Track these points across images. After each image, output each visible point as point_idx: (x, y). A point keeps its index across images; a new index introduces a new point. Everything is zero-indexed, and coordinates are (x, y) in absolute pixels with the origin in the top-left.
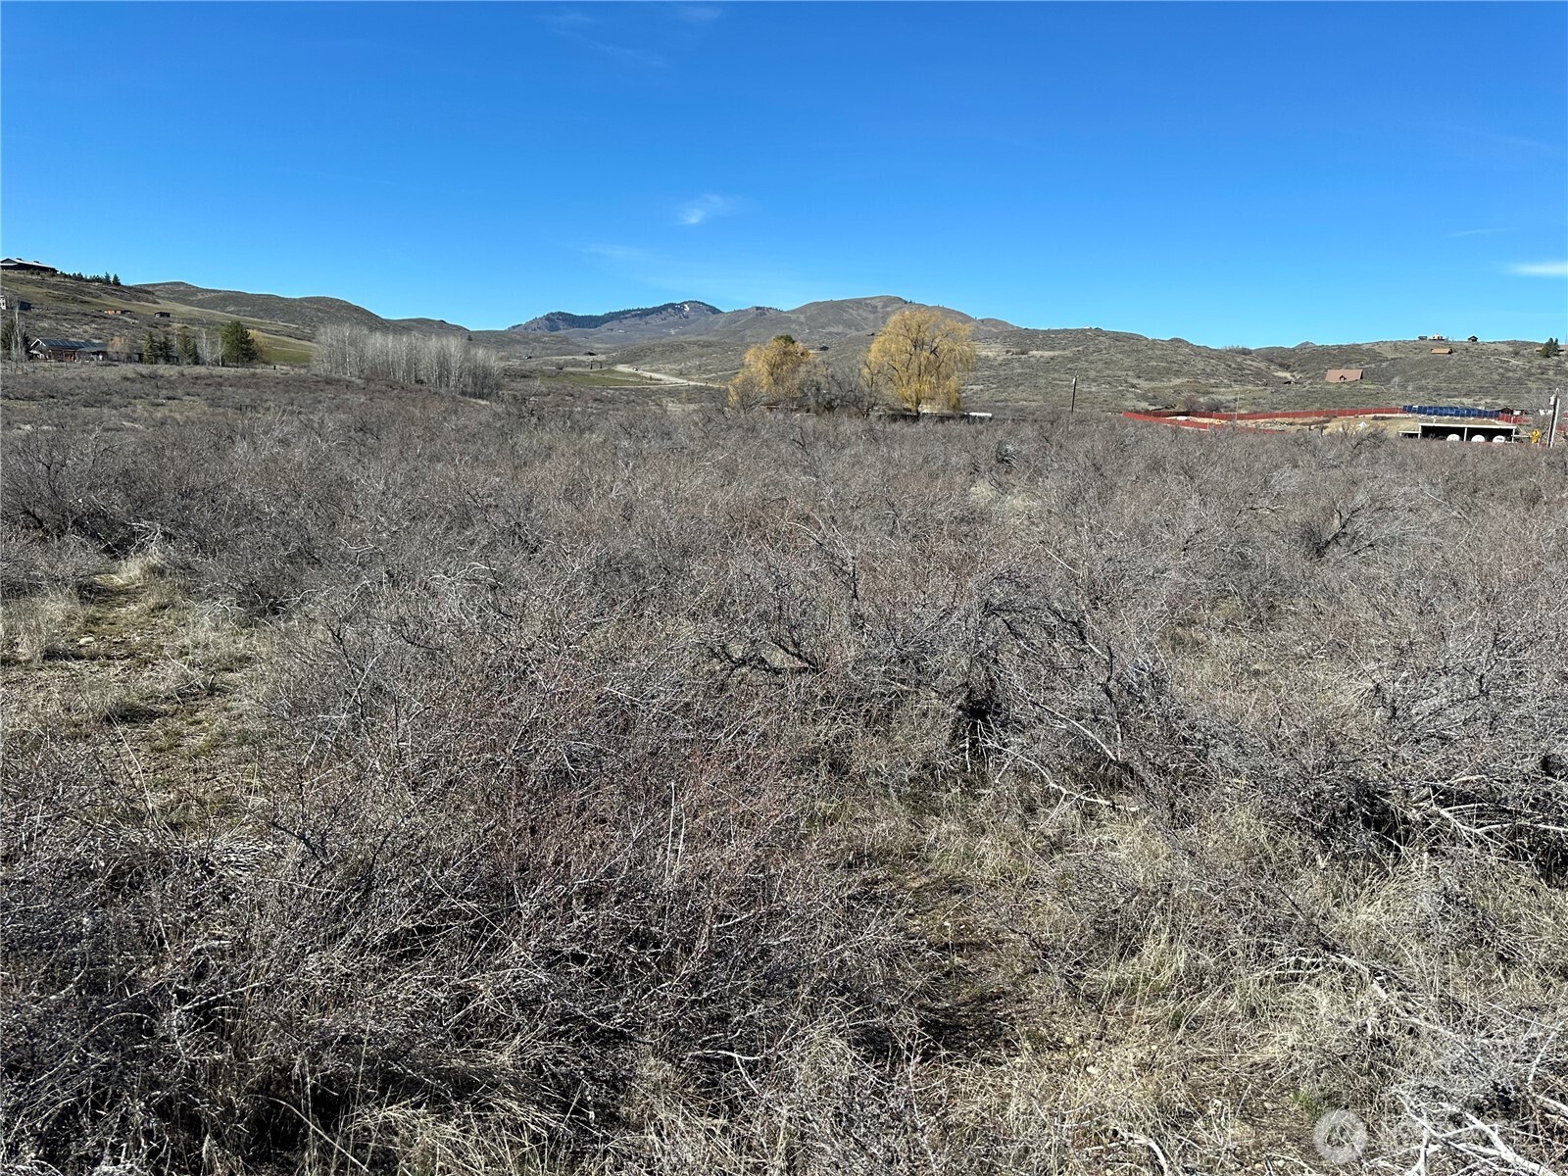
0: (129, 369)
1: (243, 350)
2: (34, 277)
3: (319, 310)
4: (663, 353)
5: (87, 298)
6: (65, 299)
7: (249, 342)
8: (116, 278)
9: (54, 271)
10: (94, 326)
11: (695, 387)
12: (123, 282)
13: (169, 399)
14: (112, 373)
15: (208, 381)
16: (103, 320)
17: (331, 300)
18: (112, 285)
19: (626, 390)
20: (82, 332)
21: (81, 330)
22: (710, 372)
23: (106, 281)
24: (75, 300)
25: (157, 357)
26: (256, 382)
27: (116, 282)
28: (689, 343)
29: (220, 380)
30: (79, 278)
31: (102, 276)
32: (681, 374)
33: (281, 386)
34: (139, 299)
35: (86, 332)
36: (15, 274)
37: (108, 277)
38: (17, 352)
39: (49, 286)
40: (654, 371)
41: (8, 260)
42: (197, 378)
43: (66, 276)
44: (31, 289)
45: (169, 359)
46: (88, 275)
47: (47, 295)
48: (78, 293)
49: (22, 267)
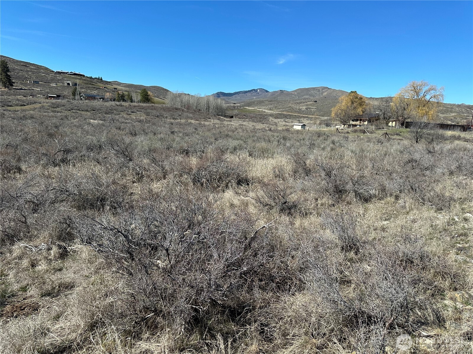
0: (112, 103)
1: (146, 98)
2: (79, 77)
3: (155, 90)
4: (257, 103)
5: (94, 84)
6: (87, 84)
7: (148, 96)
8: (101, 78)
9: (84, 76)
11: (278, 114)
12: (103, 79)
13: (132, 112)
14: (106, 104)
15: (139, 107)
16: (99, 89)
17: (158, 87)
18: (100, 80)
20: (94, 92)
21: (93, 92)
22: (280, 109)
24: (90, 84)
25: (120, 99)
26: (154, 108)
27: (101, 79)
28: (265, 100)
29: (142, 107)
30: (91, 78)
32: (270, 110)
34: (108, 84)
35: (95, 93)
36: (73, 76)
37: (99, 78)
39: (83, 80)
40: (259, 109)
41: (71, 72)
42: (134, 106)
43: (87, 77)
45: (124, 100)
46: (93, 77)
47: (82, 82)
48: (92, 82)
49: (75, 74)
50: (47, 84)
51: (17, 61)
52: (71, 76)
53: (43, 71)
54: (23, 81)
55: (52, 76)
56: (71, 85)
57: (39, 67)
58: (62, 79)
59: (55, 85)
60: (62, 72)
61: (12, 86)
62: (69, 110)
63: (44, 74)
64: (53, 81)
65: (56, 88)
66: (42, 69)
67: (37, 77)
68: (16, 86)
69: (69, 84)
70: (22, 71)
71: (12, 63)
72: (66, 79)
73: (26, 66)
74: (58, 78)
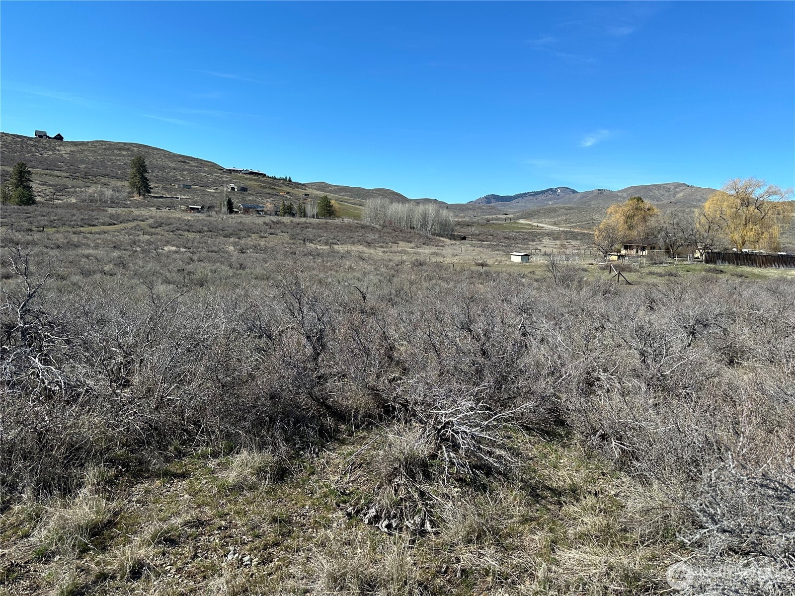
0: (267, 219)
1: (328, 210)
2: (256, 178)
3: (377, 195)
4: (544, 213)
5: (275, 187)
6: (265, 188)
7: (331, 206)
8: (290, 178)
9: (265, 175)
10: (272, 199)
11: (563, 231)
12: (293, 180)
14: (260, 221)
15: (303, 226)
16: (276, 197)
17: (386, 190)
18: (288, 182)
19: (524, 232)
21: (265, 201)
23: (285, 180)
24: (270, 188)
25: (285, 213)
26: (325, 227)
27: (290, 180)
28: (560, 208)
29: (308, 225)
30: (274, 178)
31: (284, 177)
32: (555, 224)
33: (337, 229)
34: (298, 188)
36: (249, 176)
37: (286, 178)
38: (225, 209)
40: (539, 223)
41: (247, 170)
42: (298, 224)
43: (268, 177)
44: (253, 183)
45: (290, 214)
46: (278, 177)
47: (259, 185)
48: (272, 185)
49: (252, 173)
50: (203, 188)
51: (175, 155)
52: (245, 175)
53: (206, 169)
54: (171, 185)
55: (216, 176)
56: (236, 190)
57: (202, 163)
58: (230, 180)
59: (213, 191)
60: (234, 170)
61: (149, 192)
62: (173, 232)
63: (204, 174)
64: (214, 185)
65: (211, 194)
66: (207, 165)
67: (192, 180)
68: (156, 193)
69: (233, 189)
70: (175, 169)
71: (166, 158)
72: (235, 181)
73: (184, 162)
74: (224, 179)
